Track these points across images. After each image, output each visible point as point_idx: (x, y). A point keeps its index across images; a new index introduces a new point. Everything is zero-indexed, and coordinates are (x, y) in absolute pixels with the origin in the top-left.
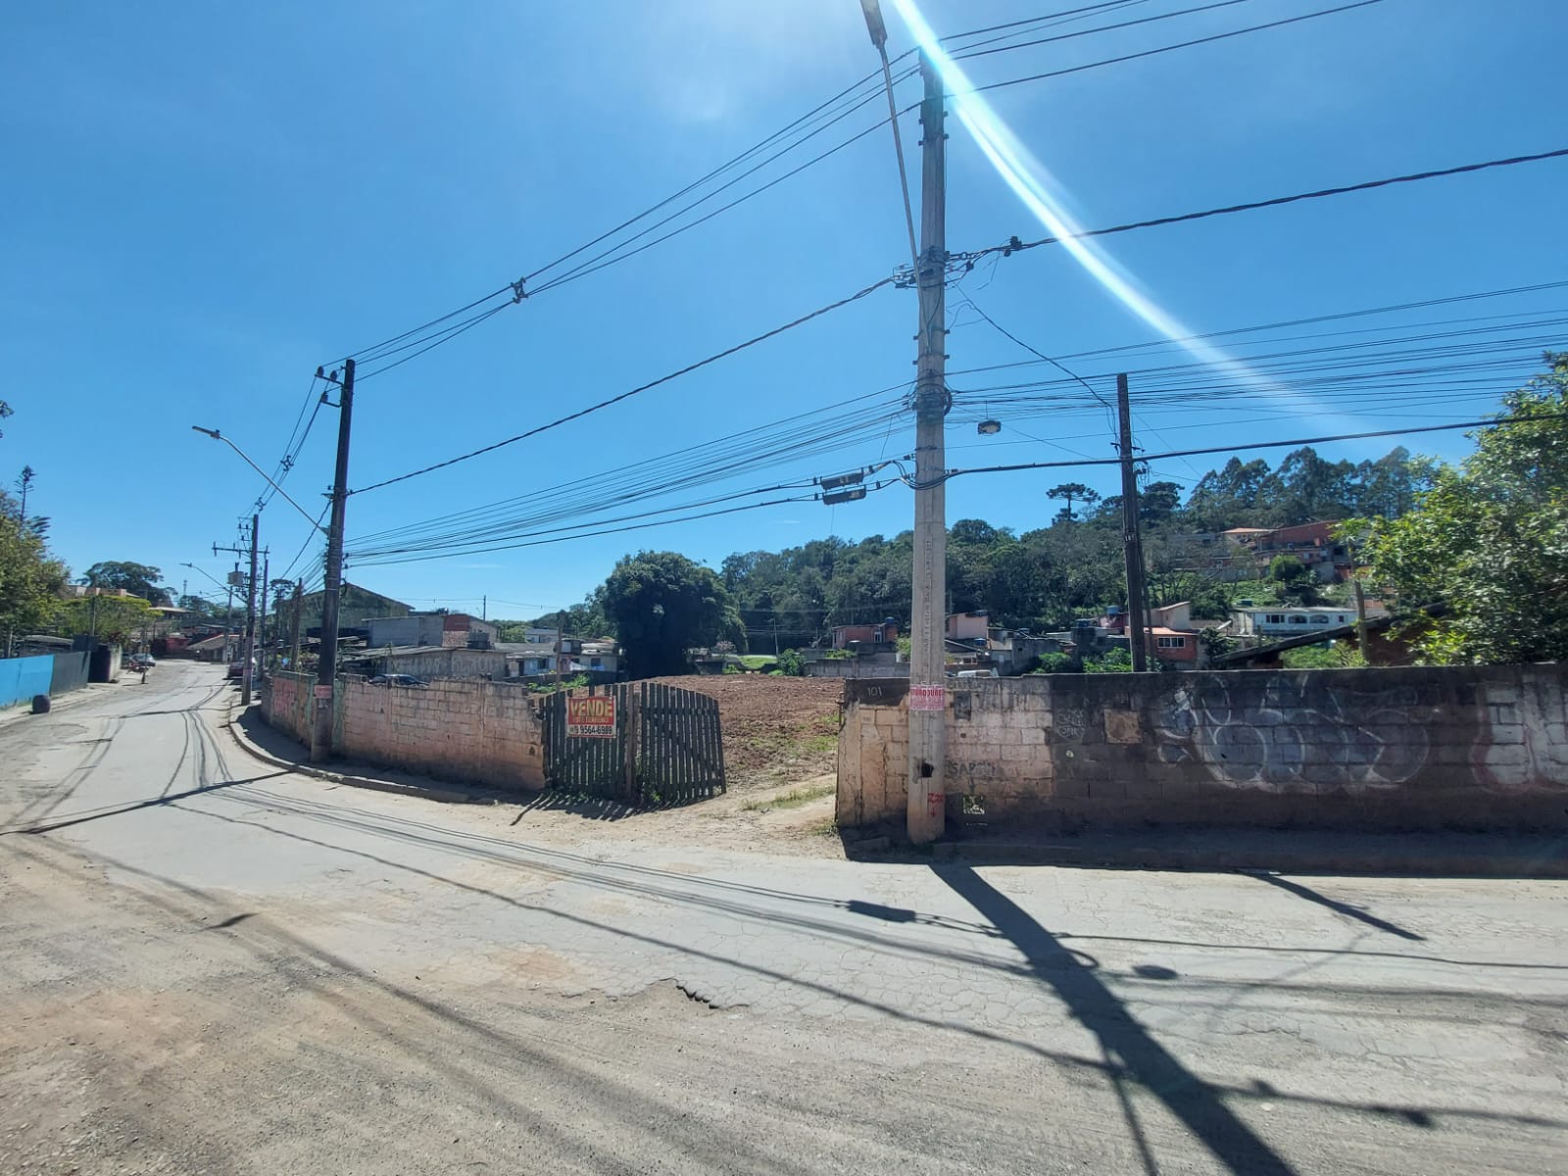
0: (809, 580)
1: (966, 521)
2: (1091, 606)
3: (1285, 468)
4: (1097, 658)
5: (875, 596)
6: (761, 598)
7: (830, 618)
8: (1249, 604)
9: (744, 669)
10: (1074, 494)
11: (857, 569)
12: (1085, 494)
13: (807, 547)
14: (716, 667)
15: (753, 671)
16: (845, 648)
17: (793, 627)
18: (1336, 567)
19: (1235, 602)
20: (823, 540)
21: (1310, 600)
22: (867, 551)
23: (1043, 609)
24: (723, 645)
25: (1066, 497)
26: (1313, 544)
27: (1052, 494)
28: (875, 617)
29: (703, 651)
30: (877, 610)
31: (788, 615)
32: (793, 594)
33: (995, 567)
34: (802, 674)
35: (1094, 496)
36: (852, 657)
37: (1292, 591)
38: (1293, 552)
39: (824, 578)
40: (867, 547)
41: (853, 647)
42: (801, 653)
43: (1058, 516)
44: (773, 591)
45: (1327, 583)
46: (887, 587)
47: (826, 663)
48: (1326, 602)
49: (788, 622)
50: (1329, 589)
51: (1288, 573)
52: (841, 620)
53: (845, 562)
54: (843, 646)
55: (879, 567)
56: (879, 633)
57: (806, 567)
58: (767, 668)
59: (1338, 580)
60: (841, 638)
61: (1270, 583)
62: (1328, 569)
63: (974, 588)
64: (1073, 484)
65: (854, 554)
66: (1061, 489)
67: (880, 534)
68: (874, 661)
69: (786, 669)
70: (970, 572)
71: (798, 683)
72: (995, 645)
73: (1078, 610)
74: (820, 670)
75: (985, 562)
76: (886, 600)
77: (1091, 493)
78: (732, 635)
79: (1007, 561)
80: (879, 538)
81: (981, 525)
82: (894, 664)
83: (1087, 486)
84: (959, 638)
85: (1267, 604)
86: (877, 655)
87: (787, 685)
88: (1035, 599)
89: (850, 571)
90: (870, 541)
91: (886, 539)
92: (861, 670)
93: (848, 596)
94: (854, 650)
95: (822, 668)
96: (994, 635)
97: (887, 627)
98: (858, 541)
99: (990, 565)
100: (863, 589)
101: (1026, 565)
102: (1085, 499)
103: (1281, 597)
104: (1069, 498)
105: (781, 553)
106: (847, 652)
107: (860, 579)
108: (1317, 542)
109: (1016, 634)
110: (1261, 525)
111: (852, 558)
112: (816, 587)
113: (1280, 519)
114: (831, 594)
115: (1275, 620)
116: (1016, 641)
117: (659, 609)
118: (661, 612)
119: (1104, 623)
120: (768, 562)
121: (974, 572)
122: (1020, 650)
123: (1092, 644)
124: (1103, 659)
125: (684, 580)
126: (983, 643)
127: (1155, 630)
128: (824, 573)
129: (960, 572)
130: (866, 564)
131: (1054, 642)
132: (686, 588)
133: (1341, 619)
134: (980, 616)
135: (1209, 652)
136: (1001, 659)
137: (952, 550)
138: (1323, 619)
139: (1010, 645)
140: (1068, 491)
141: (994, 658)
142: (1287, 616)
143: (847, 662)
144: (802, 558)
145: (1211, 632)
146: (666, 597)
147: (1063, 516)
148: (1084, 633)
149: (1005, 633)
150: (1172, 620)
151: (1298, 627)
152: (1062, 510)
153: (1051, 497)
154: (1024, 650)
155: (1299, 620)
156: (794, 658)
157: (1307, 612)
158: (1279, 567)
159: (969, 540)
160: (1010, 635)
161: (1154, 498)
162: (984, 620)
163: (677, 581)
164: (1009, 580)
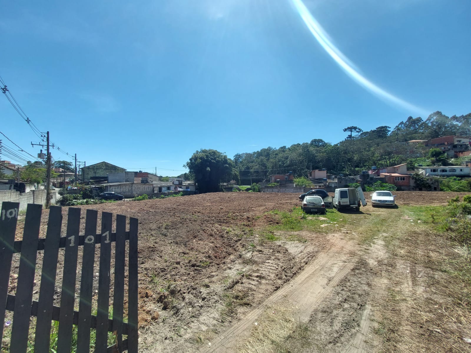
0: (262, 161)
2: (361, 167)
3: (429, 119)
4: (370, 185)
5: (284, 165)
6: (246, 167)
7: (269, 173)
8: (421, 166)
9: (240, 190)
10: (353, 130)
11: (278, 157)
12: (357, 130)
13: (261, 150)
14: (230, 189)
15: (243, 191)
16: (275, 182)
17: (257, 176)
18: (455, 152)
19: (416, 165)
20: (266, 148)
21: (445, 164)
22: (281, 151)
23: (344, 169)
24: (232, 182)
25: (350, 131)
26: (444, 144)
27: (345, 130)
28: (284, 172)
29: (225, 184)
30: (286, 169)
31: (255, 172)
32: (256, 165)
33: (327, 154)
34: (259, 191)
36: (277, 185)
37: (438, 161)
38: (437, 147)
39: (267, 160)
41: (278, 182)
42: (259, 184)
43: (347, 138)
44: (250, 165)
45: (452, 158)
46: (288, 162)
47: (268, 187)
48: (452, 165)
49: (255, 174)
50: (453, 160)
51: (436, 154)
52: (273, 172)
53: (274, 155)
54: (274, 181)
55: (285, 155)
56: (287, 177)
57: (261, 157)
58: (248, 190)
59: (456, 157)
60: (273, 179)
61: (428, 158)
62: (452, 152)
63: (319, 162)
64: (353, 127)
65: (276, 152)
66: (348, 128)
67: (285, 146)
68: (286, 187)
69: (254, 190)
70: (318, 156)
71: (258, 195)
72: (329, 181)
73: (357, 169)
75: (323, 153)
76: (288, 166)
77: (359, 129)
78: (235, 178)
79: (331, 152)
80: (285, 147)
81: (320, 141)
82: (293, 187)
83: (358, 127)
84: (316, 178)
85: (428, 166)
86: (286, 185)
87: (253, 195)
88: (341, 165)
89: (276, 157)
90: (282, 148)
91: (287, 147)
92: (281, 189)
93: (275, 165)
94: (278, 183)
95: (267, 189)
96: (329, 177)
97: (290, 175)
98: (278, 148)
99: (325, 154)
100: (280, 163)
101: (339, 153)
102: (357, 132)
103: (433, 163)
104: (351, 131)
105: (252, 153)
106: (276, 183)
107: (279, 160)
108: (446, 143)
109: (338, 177)
110: (421, 139)
111: (276, 153)
112: (264, 163)
113: (428, 137)
114: (269, 165)
115: (434, 171)
116: (339, 179)
117: (208, 169)
118: (209, 170)
119: (370, 172)
120: (249, 156)
121: (319, 156)
122: (341, 182)
123: (368, 180)
124: (373, 185)
125: (217, 158)
126: (326, 180)
127: (393, 175)
128: (267, 158)
129: (314, 156)
130: (281, 155)
131: (353, 179)
132: (218, 161)
133: (461, 170)
134: (324, 170)
135: (415, 182)
136: (333, 186)
137: (311, 149)
138: (454, 170)
139: (336, 181)
140: (351, 129)
141: (330, 185)
142: (439, 170)
143: (276, 187)
144: (259, 154)
145: (417, 175)
146: (211, 165)
147: (349, 138)
148: (365, 176)
149: (333, 176)
150: (400, 171)
151: (444, 173)
152: (349, 135)
153: (345, 131)
154: (342, 182)
155: (444, 171)
156: (257, 186)
157: (447, 168)
158: (432, 152)
159: (316, 146)
160: (336, 177)
161: (381, 132)
162: (325, 172)
163: (215, 159)
164: (332, 159)
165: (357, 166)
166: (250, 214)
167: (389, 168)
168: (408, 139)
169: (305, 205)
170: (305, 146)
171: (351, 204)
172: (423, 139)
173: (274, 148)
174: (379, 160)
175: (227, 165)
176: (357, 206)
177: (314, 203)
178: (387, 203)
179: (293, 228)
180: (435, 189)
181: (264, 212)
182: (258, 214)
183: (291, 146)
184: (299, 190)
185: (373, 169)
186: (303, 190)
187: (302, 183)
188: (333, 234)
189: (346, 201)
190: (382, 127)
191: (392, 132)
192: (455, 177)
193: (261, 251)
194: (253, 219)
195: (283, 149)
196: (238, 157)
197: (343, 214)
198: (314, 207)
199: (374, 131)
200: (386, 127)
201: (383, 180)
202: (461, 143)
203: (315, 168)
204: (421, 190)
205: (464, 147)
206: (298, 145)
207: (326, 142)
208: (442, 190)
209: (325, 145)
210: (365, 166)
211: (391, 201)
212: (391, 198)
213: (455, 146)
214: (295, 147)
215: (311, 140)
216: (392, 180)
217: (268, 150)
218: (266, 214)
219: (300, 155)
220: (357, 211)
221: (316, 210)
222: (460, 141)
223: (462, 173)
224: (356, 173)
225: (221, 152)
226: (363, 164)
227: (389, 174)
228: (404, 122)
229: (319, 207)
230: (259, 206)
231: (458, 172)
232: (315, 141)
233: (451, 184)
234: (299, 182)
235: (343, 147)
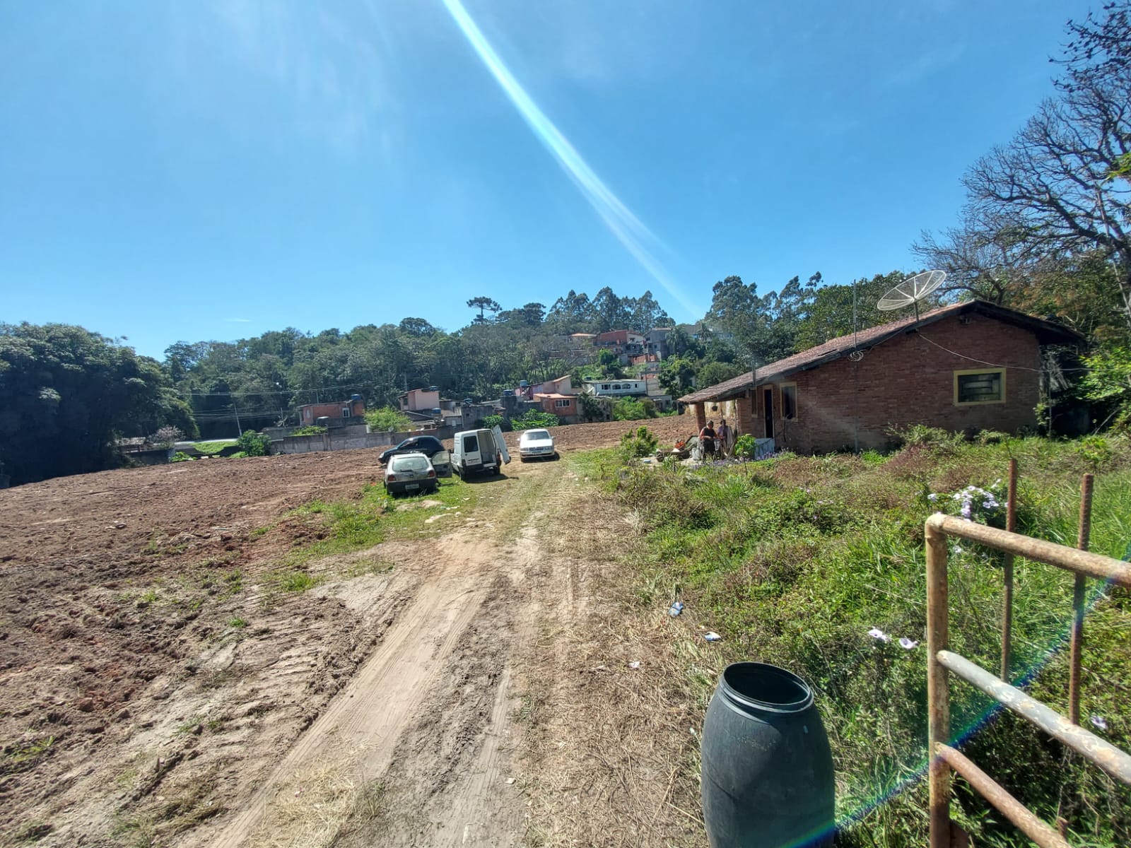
0: (269, 366)
1: (410, 318)
2: (503, 383)
3: (598, 299)
4: (519, 418)
5: (338, 379)
6: (216, 385)
8: (590, 379)
9: (198, 455)
10: (485, 304)
11: (317, 356)
12: (492, 305)
13: (263, 337)
14: (160, 457)
15: (210, 456)
16: (314, 424)
18: (629, 357)
19: (584, 378)
20: (280, 331)
21: (619, 376)
22: (326, 341)
23: (473, 387)
24: (166, 431)
25: (480, 306)
26: (616, 343)
27: (471, 303)
28: (341, 396)
29: (135, 441)
30: (341, 390)
31: (250, 398)
32: (252, 379)
33: (439, 354)
34: (268, 452)
35: (497, 307)
36: (322, 432)
37: (611, 370)
38: (608, 347)
39: (286, 364)
40: (325, 337)
41: (322, 423)
42: (266, 433)
43: (475, 320)
44: (230, 377)
45: (625, 366)
46: (348, 371)
48: (626, 377)
49: (250, 405)
50: (626, 369)
51: (608, 360)
52: (305, 399)
53: (305, 350)
54: (312, 422)
55: (339, 354)
56: (347, 409)
57: (264, 354)
58: (227, 452)
59: (630, 364)
60: (308, 415)
61: (598, 366)
62: (625, 357)
63: (422, 371)
64: (484, 298)
65: (312, 344)
67: (336, 328)
68: (345, 434)
69: (250, 450)
70: (417, 358)
71: (263, 464)
72: (445, 413)
73: (496, 386)
74: (288, 447)
75: (429, 350)
76: (348, 382)
78: (175, 418)
79: (446, 348)
80: (335, 331)
81: (421, 322)
82: (365, 435)
83: (493, 300)
85: (598, 379)
86: (348, 429)
87: (247, 467)
88: (467, 379)
89: (312, 358)
90: (328, 333)
91: (342, 333)
92: (333, 443)
93: (310, 380)
94: (323, 426)
96: (444, 406)
97: (354, 403)
98: (316, 333)
99: (434, 353)
100: (325, 373)
101: (460, 353)
102: (492, 309)
103: (605, 374)
104: (482, 307)
105: (236, 343)
106: (316, 428)
107: (322, 364)
108: (618, 342)
109: (462, 404)
110: (588, 332)
111: (312, 347)
112: (276, 373)
113: (597, 330)
114: (294, 377)
115: (606, 387)
116: (464, 408)
117: (50, 394)
118: (55, 396)
119: (518, 393)
120: (222, 351)
121: (424, 357)
122: (468, 415)
123: (515, 407)
124: (523, 418)
125: (91, 358)
126: (438, 412)
127: (553, 396)
128: (285, 360)
129: (410, 358)
130: (325, 352)
131: (490, 408)
132: (96, 368)
133: (636, 386)
134: (433, 390)
135: (584, 408)
136: (454, 424)
137: (403, 340)
138: (628, 386)
139: (459, 412)
140: (481, 302)
141: (448, 423)
142: (612, 385)
143: (318, 437)
144: (260, 346)
145: (586, 395)
146: (58, 378)
147: (478, 320)
148: (510, 400)
149: (453, 403)
150: (561, 389)
151: (617, 391)
152: (478, 316)
153: (470, 306)
154: (471, 414)
155: (617, 387)
156: (258, 438)
157: (621, 382)
158: (603, 356)
159: (414, 333)
160: (458, 405)
161: (532, 313)
162: (436, 393)
163: (79, 360)
164: (449, 364)
165: (496, 381)
166: (232, 529)
167: (547, 384)
168: (571, 331)
169: (391, 477)
170: (388, 334)
171: (484, 463)
172: (591, 333)
173: (304, 332)
174: (532, 368)
175: (139, 380)
176: (495, 464)
177: (411, 471)
178: (543, 452)
179: (361, 543)
180: (608, 418)
181: (281, 513)
182: (261, 522)
183: (352, 328)
184: (379, 441)
185: (523, 387)
186: (389, 439)
187: (387, 421)
188: (451, 536)
189: (475, 457)
190: (533, 305)
191: (549, 316)
192: (629, 397)
193: (265, 631)
194: (245, 539)
195: (331, 337)
196: (180, 354)
197: (471, 485)
198: (411, 479)
199: (520, 312)
200: (539, 305)
201: (538, 406)
202: (635, 342)
203: (414, 386)
204: (591, 421)
205: (638, 348)
206: (372, 328)
207: (434, 326)
208: (616, 419)
209: (432, 333)
210: (509, 380)
211: (548, 448)
212: (547, 443)
213: (628, 347)
214: (363, 334)
215: (402, 320)
216: (551, 406)
217: (285, 336)
218: (286, 517)
219: (379, 353)
220: (495, 475)
221: (417, 486)
222: (633, 339)
223: (637, 390)
224: (494, 395)
225: (105, 335)
226: (506, 376)
227: (546, 396)
228: (565, 299)
229: (422, 478)
230: (265, 498)
231: (633, 390)
232: (409, 321)
233: (626, 408)
234: (379, 420)
235: (469, 339)
